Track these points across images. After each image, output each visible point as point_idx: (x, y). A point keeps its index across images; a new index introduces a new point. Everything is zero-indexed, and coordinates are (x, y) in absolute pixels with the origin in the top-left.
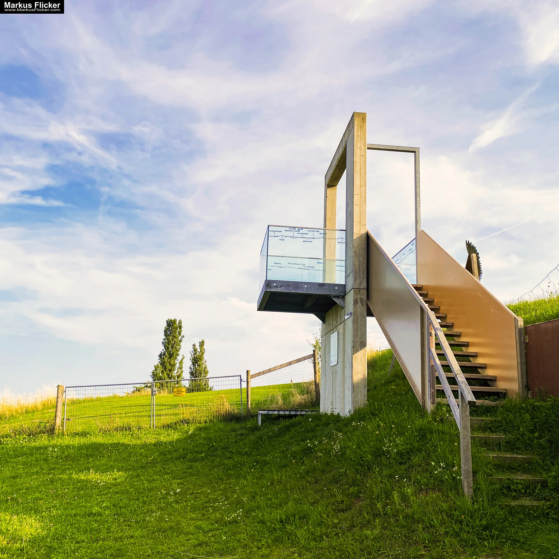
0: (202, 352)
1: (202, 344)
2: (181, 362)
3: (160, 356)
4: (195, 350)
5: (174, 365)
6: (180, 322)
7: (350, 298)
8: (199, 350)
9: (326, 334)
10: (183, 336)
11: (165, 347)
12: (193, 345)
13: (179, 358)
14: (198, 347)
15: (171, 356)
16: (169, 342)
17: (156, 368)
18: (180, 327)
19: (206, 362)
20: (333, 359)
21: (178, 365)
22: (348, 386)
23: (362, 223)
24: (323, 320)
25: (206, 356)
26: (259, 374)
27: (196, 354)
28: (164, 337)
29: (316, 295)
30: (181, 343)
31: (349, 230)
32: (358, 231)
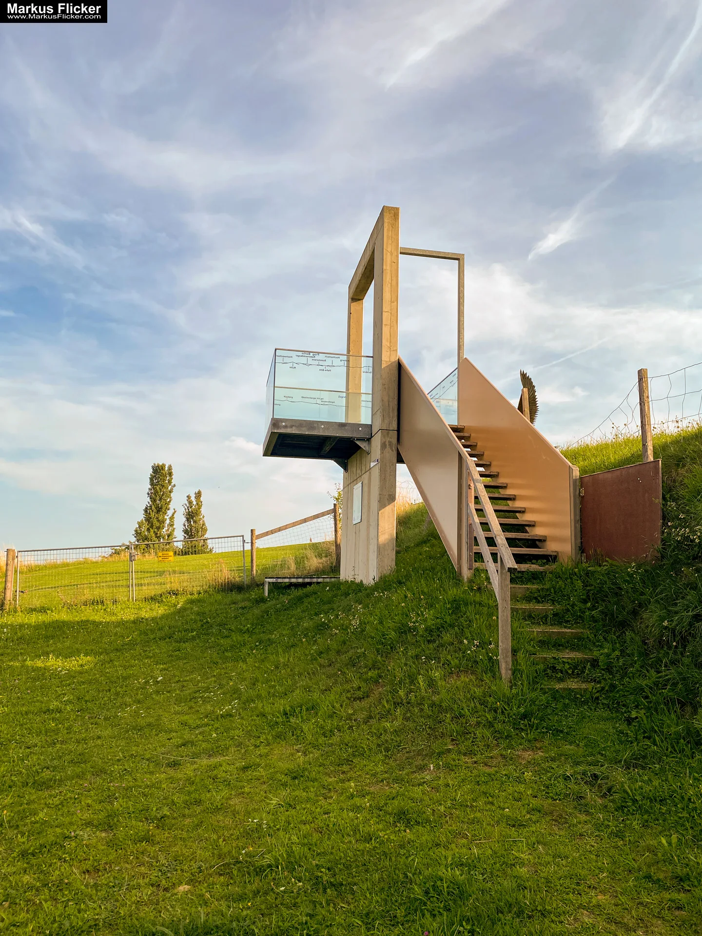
0: (199, 504)
1: (198, 495)
2: (172, 518)
3: (146, 510)
4: (190, 503)
5: (163, 522)
6: (170, 468)
7: (377, 441)
8: (195, 503)
9: (349, 484)
10: (175, 486)
11: (151, 498)
12: (188, 497)
13: (170, 513)
14: (193, 499)
15: (159, 510)
16: (156, 493)
17: (140, 525)
18: (170, 474)
19: (204, 517)
20: (356, 517)
21: (168, 522)
22: (373, 548)
23: (393, 349)
24: (345, 467)
25: (203, 510)
26: (267, 534)
27: (191, 507)
28: (150, 487)
29: (336, 437)
30: (172, 494)
31: (376, 357)
32: (387, 358)
